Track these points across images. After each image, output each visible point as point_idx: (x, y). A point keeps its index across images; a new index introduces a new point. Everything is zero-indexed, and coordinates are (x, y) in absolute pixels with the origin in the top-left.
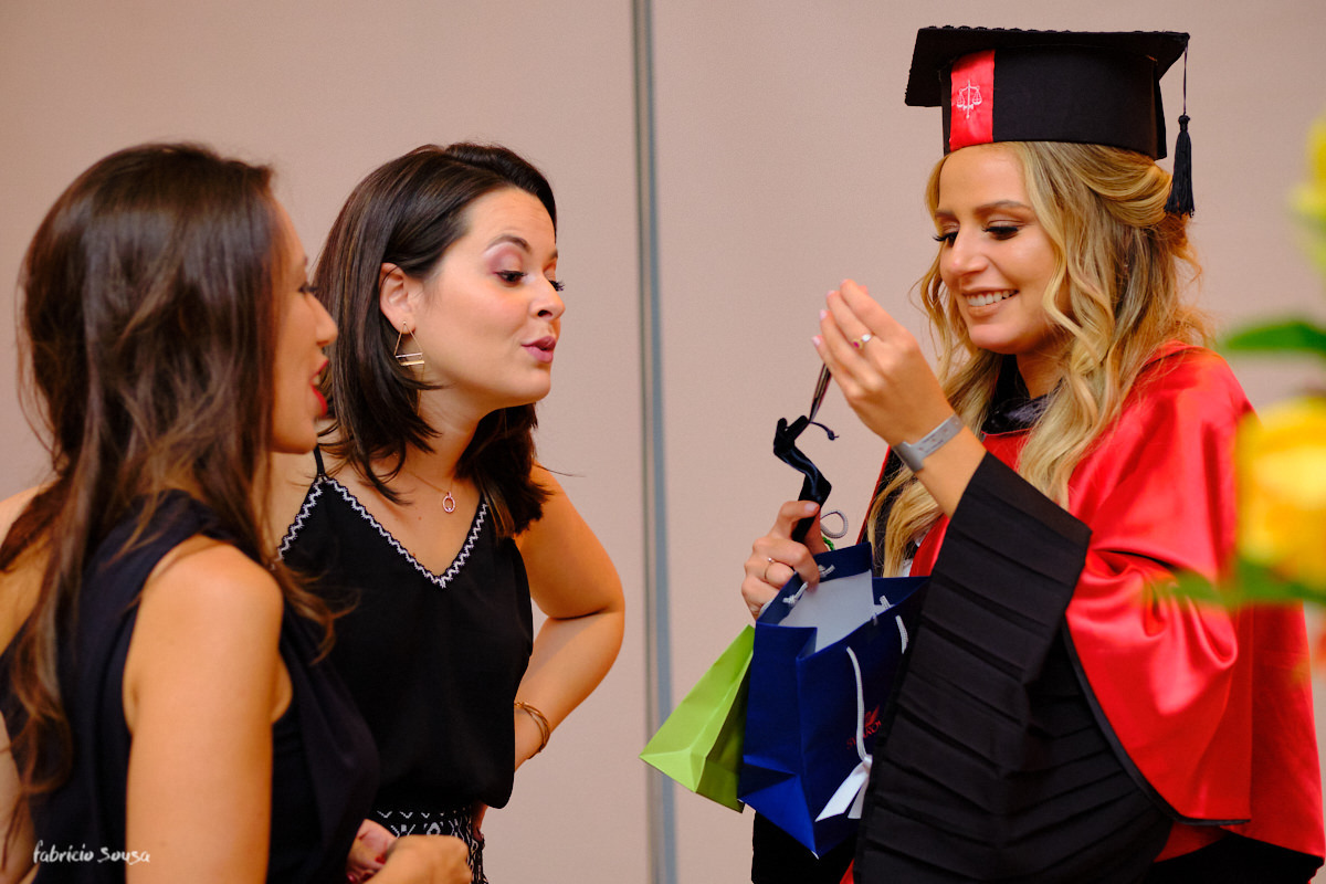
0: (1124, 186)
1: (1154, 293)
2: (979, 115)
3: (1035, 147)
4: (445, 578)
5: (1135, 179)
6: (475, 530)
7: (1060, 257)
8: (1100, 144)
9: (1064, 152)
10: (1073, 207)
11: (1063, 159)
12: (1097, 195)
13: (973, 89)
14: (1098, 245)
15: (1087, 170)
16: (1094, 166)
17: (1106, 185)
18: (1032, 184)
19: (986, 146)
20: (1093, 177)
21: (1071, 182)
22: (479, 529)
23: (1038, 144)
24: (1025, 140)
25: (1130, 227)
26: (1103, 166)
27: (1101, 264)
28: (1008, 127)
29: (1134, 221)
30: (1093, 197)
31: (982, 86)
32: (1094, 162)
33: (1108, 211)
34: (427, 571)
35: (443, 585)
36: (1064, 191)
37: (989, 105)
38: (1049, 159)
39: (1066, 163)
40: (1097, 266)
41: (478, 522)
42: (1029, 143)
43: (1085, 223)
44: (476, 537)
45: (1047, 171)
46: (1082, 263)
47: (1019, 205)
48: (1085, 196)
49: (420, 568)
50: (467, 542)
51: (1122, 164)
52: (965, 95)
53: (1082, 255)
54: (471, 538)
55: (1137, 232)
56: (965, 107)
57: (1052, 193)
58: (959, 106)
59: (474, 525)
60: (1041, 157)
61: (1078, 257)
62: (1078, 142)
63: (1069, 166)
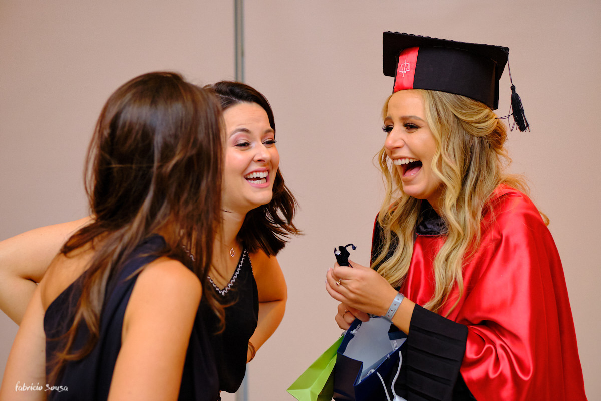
0: (471, 115)
1: (482, 169)
2: (408, 76)
3: (432, 93)
4: (224, 291)
5: (477, 113)
6: (238, 269)
7: (438, 146)
8: (463, 96)
9: (445, 97)
10: (445, 122)
11: (444, 100)
12: (458, 118)
13: (407, 64)
14: (456, 142)
15: (454, 107)
16: (458, 105)
17: (464, 114)
18: (428, 110)
19: (409, 90)
20: (457, 110)
21: (446, 110)
22: (240, 269)
23: (433, 92)
24: (427, 89)
25: (473, 136)
26: (463, 106)
27: (456, 151)
28: (421, 82)
29: (475, 133)
30: (456, 120)
31: (411, 63)
32: (458, 103)
33: (463, 127)
34: (217, 288)
35: (223, 294)
36: (442, 114)
37: (413, 72)
38: (437, 99)
39: (445, 102)
40: (454, 152)
41: (240, 266)
42: (429, 91)
43: (450, 131)
44: (238, 273)
45: (436, 105)
46: (447, 150)
47: (420, 119)
48: (451, 118)
49: (215, 286)
50: (234, 275)
51: (472, 106)
52: (403, 67)
53: (448, 146)
54: (237, 273)
55: (476, 140)
56: (402, 72)
57: (436, 115)
58: (400, 71)
59: (238, 267)
60: (433, 98)
61: (446, 146)
62: (452, 93)
63: (446, 103)
